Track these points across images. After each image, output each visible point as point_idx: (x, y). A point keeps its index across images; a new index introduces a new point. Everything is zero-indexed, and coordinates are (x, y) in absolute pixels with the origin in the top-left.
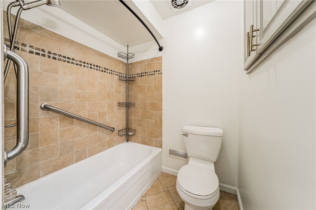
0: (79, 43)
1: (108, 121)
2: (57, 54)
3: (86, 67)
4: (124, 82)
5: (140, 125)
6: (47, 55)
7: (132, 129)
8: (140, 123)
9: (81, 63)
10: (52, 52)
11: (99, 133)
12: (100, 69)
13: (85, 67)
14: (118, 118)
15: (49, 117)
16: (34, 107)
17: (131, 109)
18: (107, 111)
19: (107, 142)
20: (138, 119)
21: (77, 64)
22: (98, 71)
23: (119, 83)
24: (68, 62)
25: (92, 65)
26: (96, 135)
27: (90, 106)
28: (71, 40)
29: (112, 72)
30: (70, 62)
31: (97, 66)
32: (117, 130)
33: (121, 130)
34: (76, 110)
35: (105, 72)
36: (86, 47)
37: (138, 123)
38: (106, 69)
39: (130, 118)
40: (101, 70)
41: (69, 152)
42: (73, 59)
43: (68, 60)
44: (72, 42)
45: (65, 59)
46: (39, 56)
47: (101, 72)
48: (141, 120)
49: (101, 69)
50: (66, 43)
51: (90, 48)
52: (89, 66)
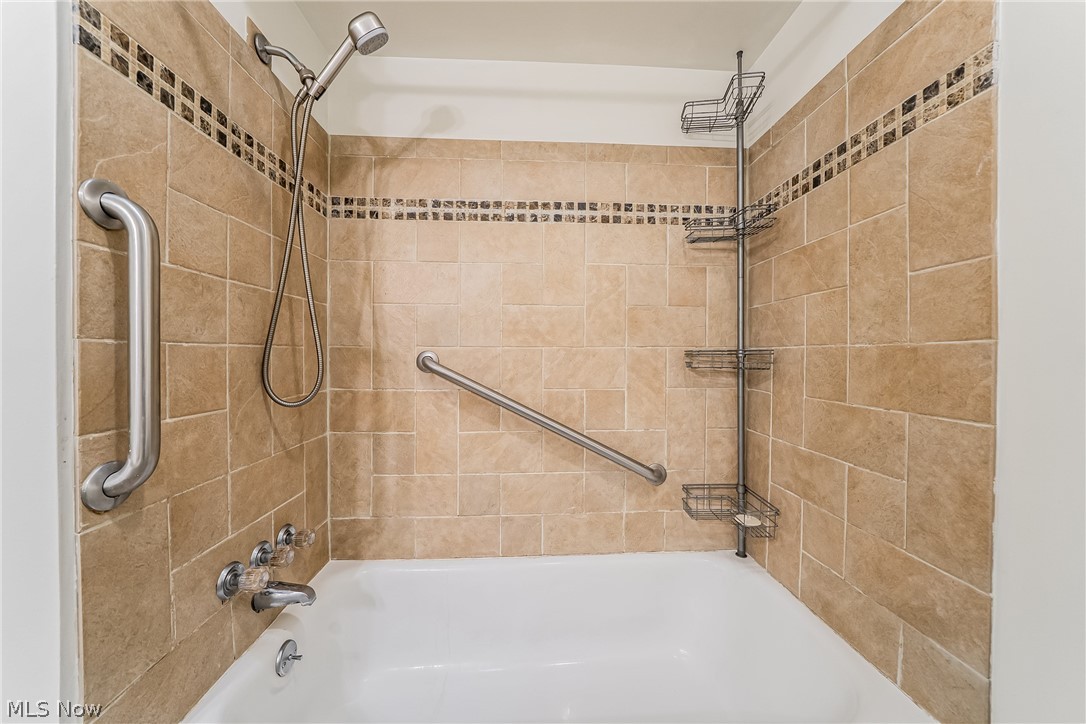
0: (517, 143)
1: (629, 427)
2: (455, 201)
3: (539, 220)
4: (724, 250)
5: (806, 490)
6: (430, 214)
7: (763, 501)
8: (805, 475)
9: (521, 211)
10: (442, 200)
11: (587, 475)
12: (593, 213)
13: (536, 220)
14: (684, 426)
15: (435, 394)
16: (405, 363)
17: (763, 386)
18: (629, 388)
19: (627, 523)
20: (797, 453)
21: (511, 218)
22: (588, 224)
23: (695, 259)
24: (485, 218)
25: (564, 204)
26: (578, 478)
27: (556, 362)
28: (492, 142)
29: (651, 215)
30: (488, 216)
31: (582, 206)
32: (678, 479)
33: (701, 487)
34: (508, 377)
35: (617, 220)
36: (540, 145)
37: (797, 477)
38: (623, 208)
39: (756, 434)
40: (599, 219)
41: (485, 513)
42: (498, 204)
43: (483, 211)
44: (494, 149)
45: (475, 211)
46: (414, 221)
47: (600, 225)
48: (809, 461)
49: (598, 214)
50: (477, 157)
51: (555, 145)
52: (552, 212)
